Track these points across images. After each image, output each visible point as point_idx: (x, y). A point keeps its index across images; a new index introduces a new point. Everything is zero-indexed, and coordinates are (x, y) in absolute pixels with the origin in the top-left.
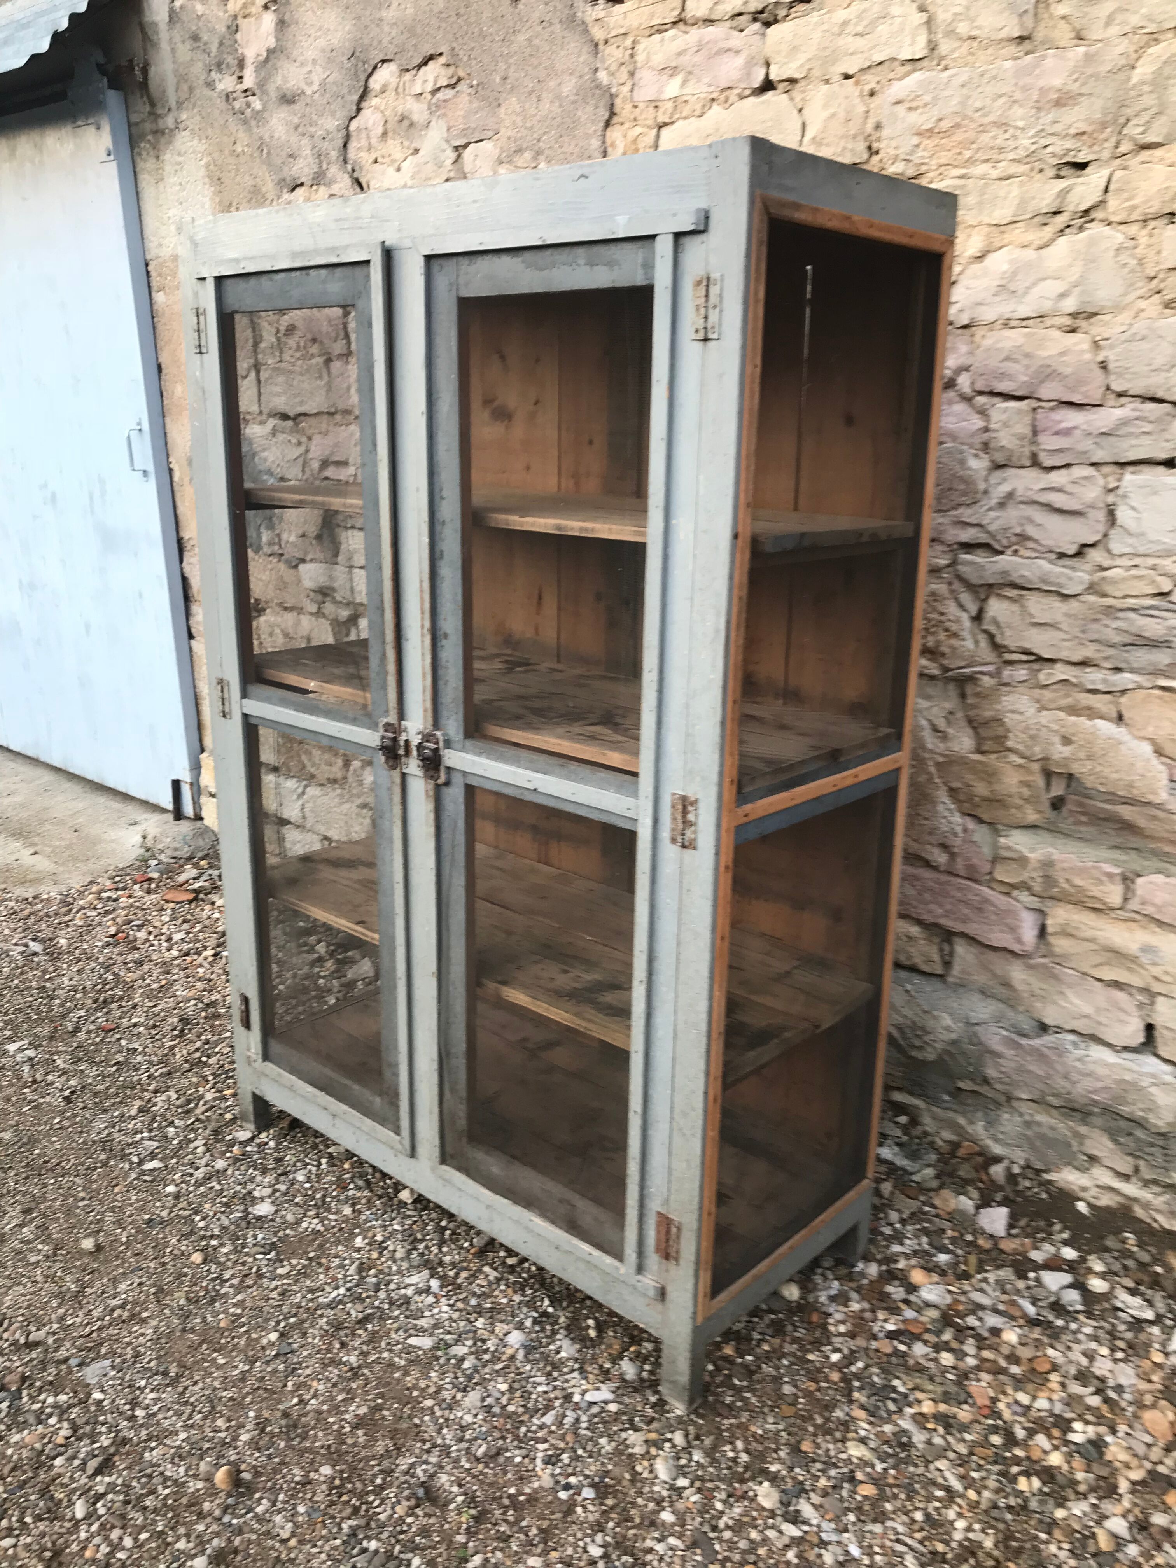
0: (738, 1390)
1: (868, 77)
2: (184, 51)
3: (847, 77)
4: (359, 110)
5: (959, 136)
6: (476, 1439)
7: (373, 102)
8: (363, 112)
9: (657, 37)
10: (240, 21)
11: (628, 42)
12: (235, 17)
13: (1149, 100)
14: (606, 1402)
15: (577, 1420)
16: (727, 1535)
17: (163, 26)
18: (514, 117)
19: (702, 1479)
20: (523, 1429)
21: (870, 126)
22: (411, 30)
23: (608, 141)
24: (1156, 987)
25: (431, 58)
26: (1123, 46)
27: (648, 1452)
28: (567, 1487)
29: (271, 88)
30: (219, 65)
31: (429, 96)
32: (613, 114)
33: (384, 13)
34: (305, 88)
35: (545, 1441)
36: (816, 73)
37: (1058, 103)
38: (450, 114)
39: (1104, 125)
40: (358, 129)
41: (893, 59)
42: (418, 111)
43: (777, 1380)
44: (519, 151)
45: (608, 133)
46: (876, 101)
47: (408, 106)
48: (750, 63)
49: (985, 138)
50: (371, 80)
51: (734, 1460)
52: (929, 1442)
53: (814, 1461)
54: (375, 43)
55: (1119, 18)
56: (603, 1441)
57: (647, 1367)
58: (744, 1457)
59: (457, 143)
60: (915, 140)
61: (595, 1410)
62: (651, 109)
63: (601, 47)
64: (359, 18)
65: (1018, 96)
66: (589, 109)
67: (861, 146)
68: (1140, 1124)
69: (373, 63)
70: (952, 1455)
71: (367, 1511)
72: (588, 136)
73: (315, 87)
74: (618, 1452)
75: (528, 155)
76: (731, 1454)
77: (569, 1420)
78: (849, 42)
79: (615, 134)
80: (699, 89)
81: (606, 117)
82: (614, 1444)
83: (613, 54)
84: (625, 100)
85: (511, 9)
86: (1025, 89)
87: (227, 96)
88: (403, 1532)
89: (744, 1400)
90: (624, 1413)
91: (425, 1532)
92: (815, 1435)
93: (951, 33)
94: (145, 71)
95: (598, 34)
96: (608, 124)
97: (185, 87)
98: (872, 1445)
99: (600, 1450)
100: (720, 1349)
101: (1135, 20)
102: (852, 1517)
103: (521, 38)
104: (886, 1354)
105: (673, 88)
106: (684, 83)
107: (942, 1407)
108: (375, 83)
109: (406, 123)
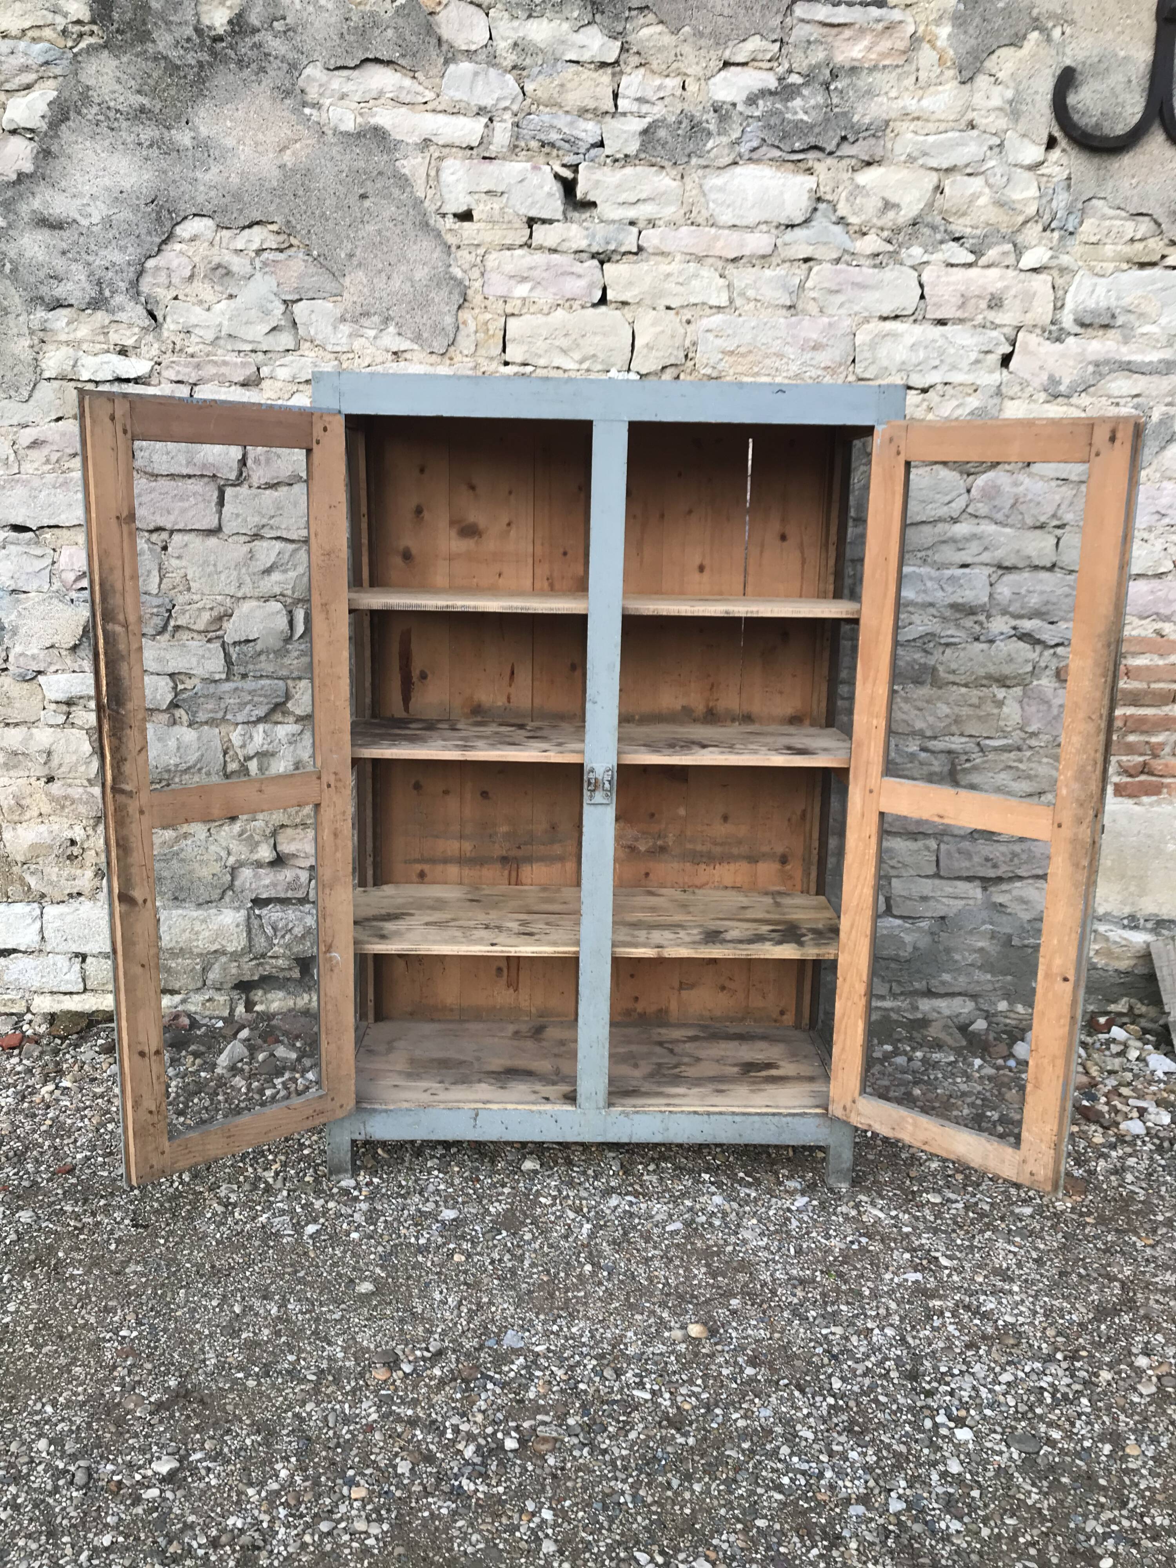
1: (685, 311)
3: (668, 308)
4: (159, 251)
5: (750, 358)
7: (178, 247)
8: (163, 254)
9: (508, 253)
11: (481, 251)
13: (867, 355)
18: (360, 287)
21: (687, 343)
22: (237, 197)
23: (460, 321)
24: (893, 872)
25: (259, 223)
26: (848, 322)
31: (252, 254)
32: (465, 300)
33: (199, 174)
34: (79, 218)
36: (648, 301)
37: (814, 348)
38: (281, 273)
39: (840, 365)
40: (157, 268)
41: (704, 304)
42: (238, 264)
44: (366, 314)
45: (461, 314)
46: (690, 328)
47: (225, 258)
48: (591, 285)
49: (767, 362)
50: (179, 228)
54: (187, 197)
55: (847, 305)
59: (288, 297)
60: (720, 356)
62: (501, 302)
63: (453, 250)
64: (163, 171)
65: (789, 340)
66: (443, 293)
67: (682, 355)
68: (896, 959)
69: (182, 214)
72: (440, 314)
73: (95, 220)
75: (376, 319)
78: (670, 286)
79: (467, 316)
80: (544, 297)
81: (459, 301)
83: (465, 257)
84: (476, 292)
85: (358, 203)
86: (793, 336)
93: (742, 294)
95: (451, 239)
96: (460, 307)
101: (857, 308)
103: (371, 228)
105: (522, 290)
106: (532, 289)
108: (184, 232)
109: (221, 271)
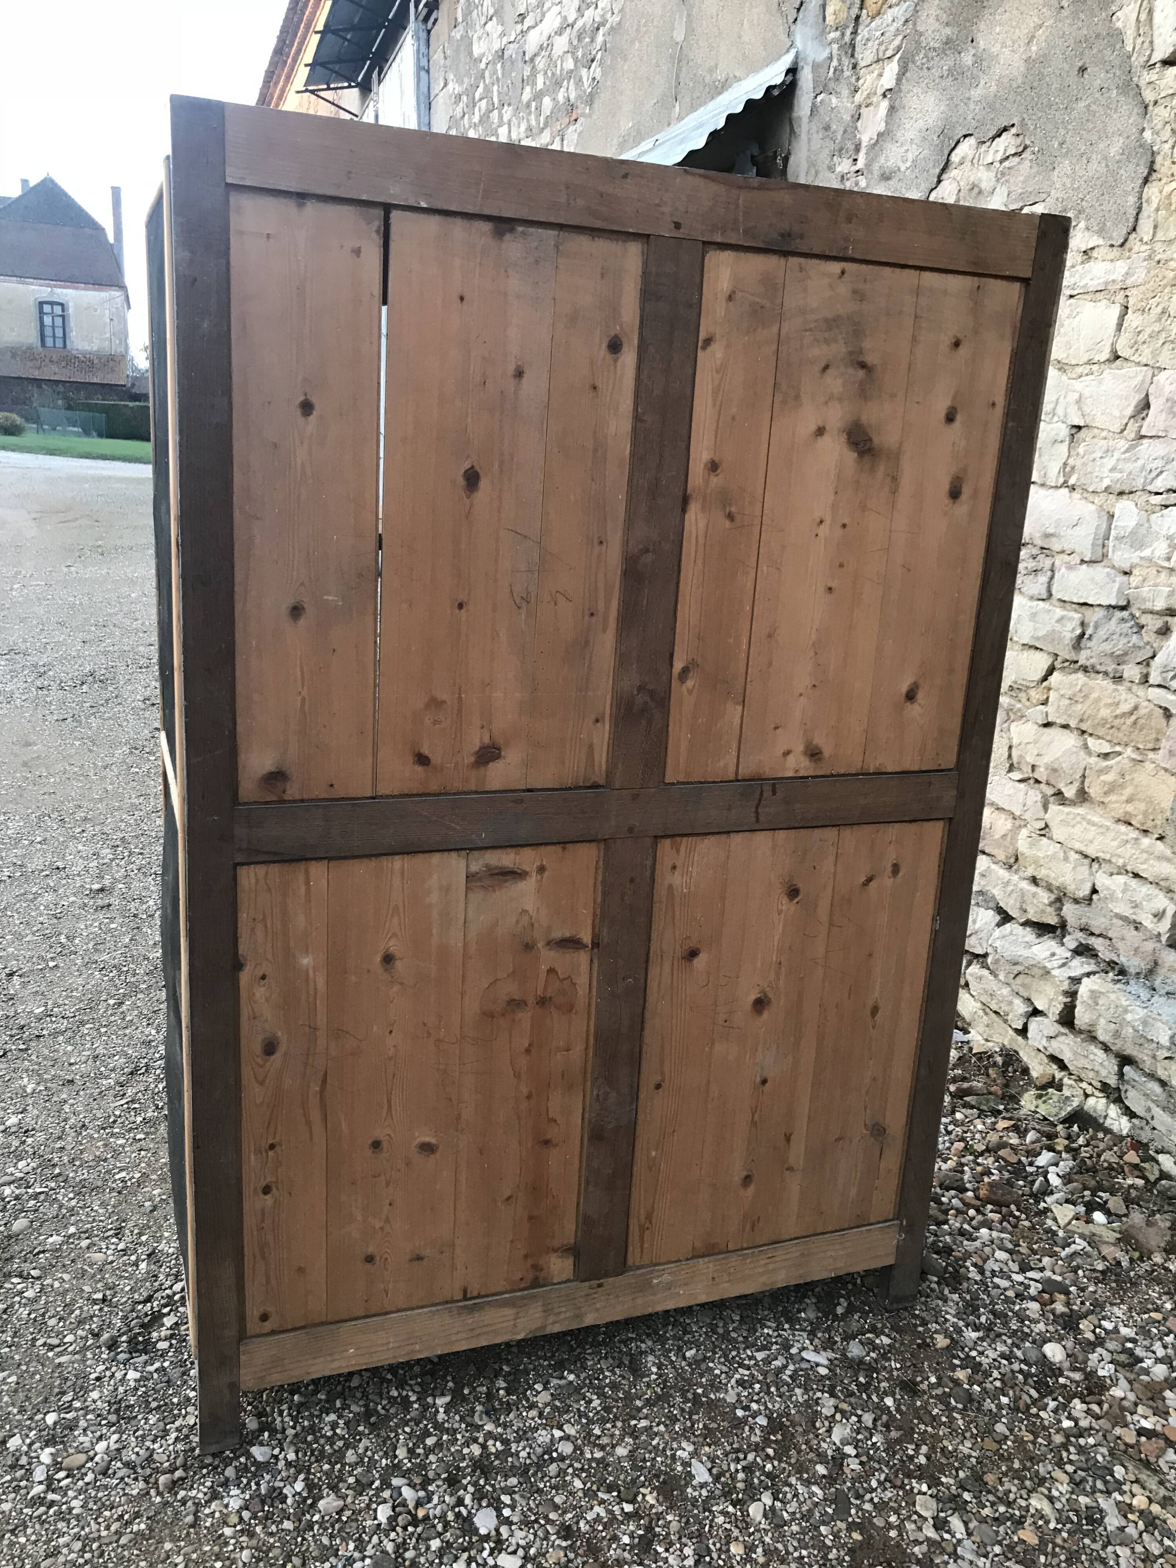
0: (950, 1409)
2: (817, 138)
4: (939, 181)
6: (692, 1343)
7: (953, 173)
8: (942, 183)
10: (863, 111)
11: (1175, 102)
12: (860, 106)
14: (817, 1365)
15: (785, 1367)
16: (867, 1506)
17: (805, 120)
18: (1065, 179)
19: (870, 1458)
20: (734, 1353)
22: (992, 107)
23: (1145, 196)
25: (1005, 129)
27: (833, 1416)
28: (746, 1408)
29: (876, 167)
30: (841, 150)
31: (997, 165)
32: (1152, 170)
33: (972, 93)
34: (900, 164)
35: (749, 1369)
38: (1012, 181)
42: (987, 179)
43: (995, 1418)
45: (1146, 189)
47: (979, 175)
50: (953, 154)
51: (911, 1458)
52: (1122, 1529)
53: (989, 1492)
54: (961, 120)
56: (798, 1391)
57: (873, 1355)
58: (922, 1460)
61: (804, 1365)
63: (1150, 108)
64: (952, 98)
66: (1131, 167)
69: (956, 138)
70: (1139, 1549)
71: (580, 1353)
72: (1126, 193)
73: (909, 164)
74: (807, 1404)
76: (911, 1452)
77: (778, 1363)
79: (1152, 192)
81: (1145, 174)
82: (806, 1397)
83: (1160, 114)
84: (1165, 157)
85: (1076, 79)
87: (843, 177)
88: (598, 1379)
89: (952, 1420)
90: (829, 1379)
91: (614, 1386)
92: (1005, 1474)
94: (786, 160)
95: (1149, 96)
96: (1146, 181)
97: (813, 172)
98: (1058, 1506)
99: (791, 1396)
100: (954, 1371)
102: (997, 1549)
103: (1082, 104)
104: (1126, 1444)
107: (1156, 1509)
108: (955, 158)
109: (976, 190)
